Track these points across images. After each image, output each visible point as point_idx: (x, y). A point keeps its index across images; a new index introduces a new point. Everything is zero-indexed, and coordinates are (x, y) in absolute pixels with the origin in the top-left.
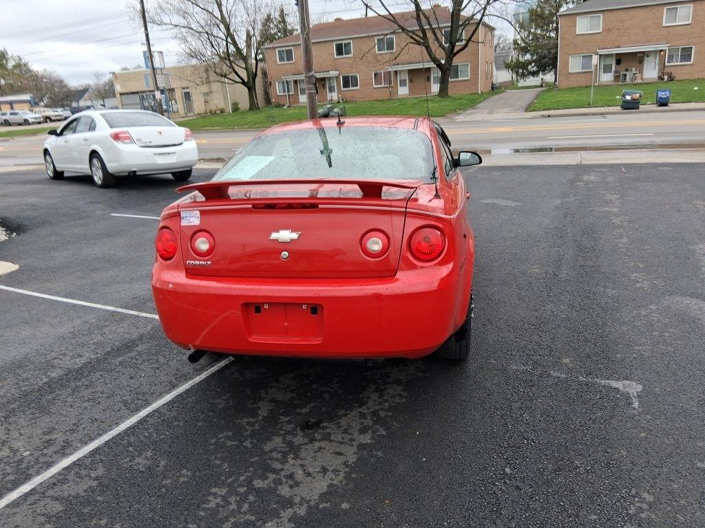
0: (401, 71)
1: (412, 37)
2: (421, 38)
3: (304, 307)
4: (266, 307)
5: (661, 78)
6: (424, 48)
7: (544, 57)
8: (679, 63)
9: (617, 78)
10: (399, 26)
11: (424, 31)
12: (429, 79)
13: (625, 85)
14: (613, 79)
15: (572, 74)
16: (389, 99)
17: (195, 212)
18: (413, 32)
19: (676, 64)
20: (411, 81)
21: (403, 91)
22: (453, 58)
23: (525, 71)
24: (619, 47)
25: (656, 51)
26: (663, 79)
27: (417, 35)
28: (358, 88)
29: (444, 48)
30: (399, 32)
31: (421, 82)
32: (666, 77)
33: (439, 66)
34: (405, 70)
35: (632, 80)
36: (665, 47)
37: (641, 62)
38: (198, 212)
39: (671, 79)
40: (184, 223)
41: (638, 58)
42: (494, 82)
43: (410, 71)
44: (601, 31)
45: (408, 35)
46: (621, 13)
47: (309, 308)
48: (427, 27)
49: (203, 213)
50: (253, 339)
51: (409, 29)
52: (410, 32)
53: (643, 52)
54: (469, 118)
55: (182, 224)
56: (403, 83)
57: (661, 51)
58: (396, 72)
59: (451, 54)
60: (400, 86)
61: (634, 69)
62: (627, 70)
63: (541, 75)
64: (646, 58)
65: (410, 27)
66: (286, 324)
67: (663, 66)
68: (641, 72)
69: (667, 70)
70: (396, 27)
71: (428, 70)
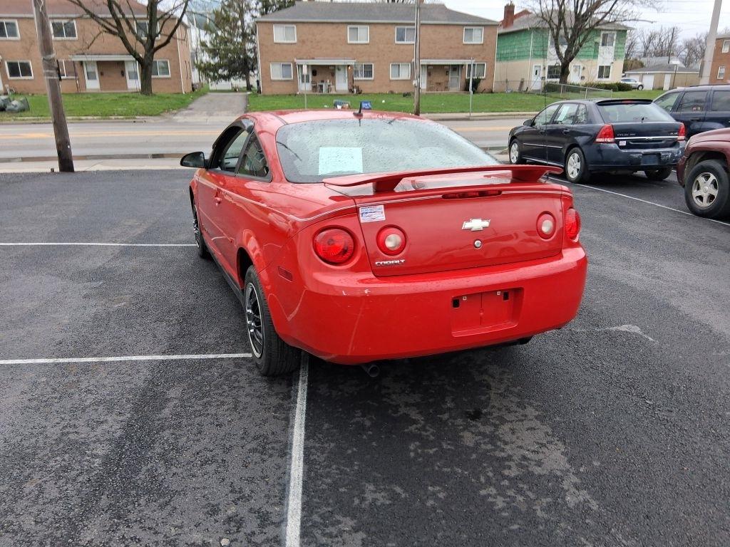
0: (88, 63)
1: (103, 25)
2: (116, 28)
3: (499, 293)
4: (465, 299)
5: (351, 91)
6: (119, 39)
7: (234, 62)
8: (363, 78)
9: (314, 88)
10: (86, 10)
11: (118, 21)
12: (123, 74)
13: (321, 95)
14: (311, 89)
15: (274, 81)
16: (76, 94)
17: (378, 207)
18: (103, 19)
19: (361, 79)
20: (101, 74)
21: (93, 85)
22: (153, 53)
23: (216, 74)
24: (313, 59)
25: (344, 66)
26: (353, 92)
27: (110, 24)
28: (32, 77)
29: (142, 42)
30: (87, 18)
31: (114, 75)
32: (355, 90)
33: (139, 59)
34: (94, 61)
35: (329, 90)
36: (352, 62)
37: (333, 75)
38: (382, 206)
39: (359, 92)
40: (364, 219)
41: (331, 71)
42: (194, 82)
43: (99, 63)
44: (296, 41)
45: (99, 23)
46: (313, 26)
47: (503, 293)
48: (119, 16)
49: (387, 207)
50: (457, 334)
51: (100, 16)
52: (102, 19)
53: (334, 66)
54: (189, 119)
55: (362, 221)
56: (91, 76)
57: (349, 66)
58: (81, 63)
59: (151, 49)
60: (88, 78)
61: (328, 81)
62: (323, 81)
63: (232, 79)
64: (337, 71)
65: (101, 14)
66: (482, 314)
67: (352, 82)
68: (334, 84)
69: (355, 84)
70: (82, 11)
71: (122, 63)
